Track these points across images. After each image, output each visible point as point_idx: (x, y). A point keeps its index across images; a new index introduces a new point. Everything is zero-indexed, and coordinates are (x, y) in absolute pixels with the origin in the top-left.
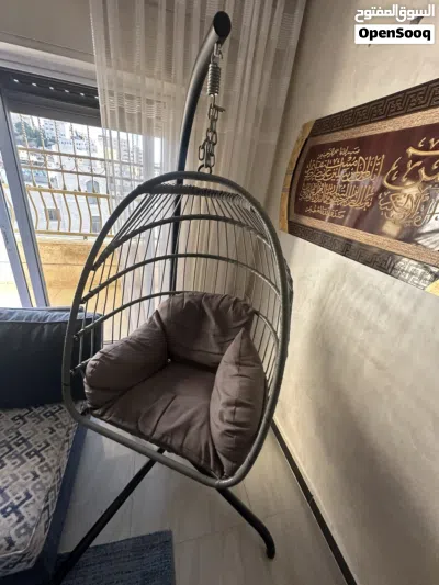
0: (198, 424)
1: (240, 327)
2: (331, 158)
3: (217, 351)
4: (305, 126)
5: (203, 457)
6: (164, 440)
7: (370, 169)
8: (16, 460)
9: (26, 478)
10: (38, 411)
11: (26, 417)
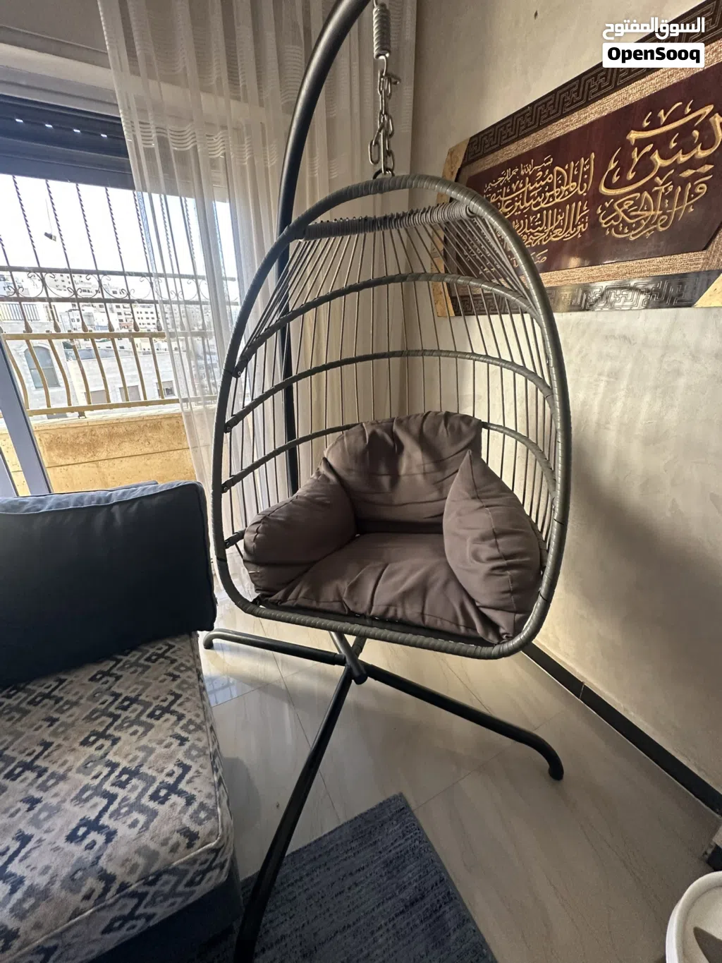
0: (439, 584)
1: (464, 450)
2: (507, 184)
4: (451, 153)
5: (461, 621)
6: (391, 613)
8: (135, 728)
9: (168, 746)
10: (132, 657)
11: (114, 671)
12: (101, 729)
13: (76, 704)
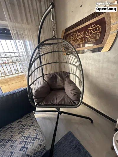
1: (66, 77)
2: (72, 36)
3: (63, 84)
4: (63, 31)
5: (70, 103)
6: (60, 103)
7: (82, 35)
8: (27, 129)
9: (33, 131)
10: (23, 118)
11: (21, 121)
12: (21, 131)
13: (15, 128)
